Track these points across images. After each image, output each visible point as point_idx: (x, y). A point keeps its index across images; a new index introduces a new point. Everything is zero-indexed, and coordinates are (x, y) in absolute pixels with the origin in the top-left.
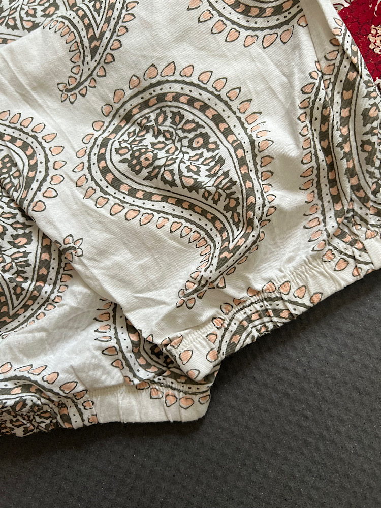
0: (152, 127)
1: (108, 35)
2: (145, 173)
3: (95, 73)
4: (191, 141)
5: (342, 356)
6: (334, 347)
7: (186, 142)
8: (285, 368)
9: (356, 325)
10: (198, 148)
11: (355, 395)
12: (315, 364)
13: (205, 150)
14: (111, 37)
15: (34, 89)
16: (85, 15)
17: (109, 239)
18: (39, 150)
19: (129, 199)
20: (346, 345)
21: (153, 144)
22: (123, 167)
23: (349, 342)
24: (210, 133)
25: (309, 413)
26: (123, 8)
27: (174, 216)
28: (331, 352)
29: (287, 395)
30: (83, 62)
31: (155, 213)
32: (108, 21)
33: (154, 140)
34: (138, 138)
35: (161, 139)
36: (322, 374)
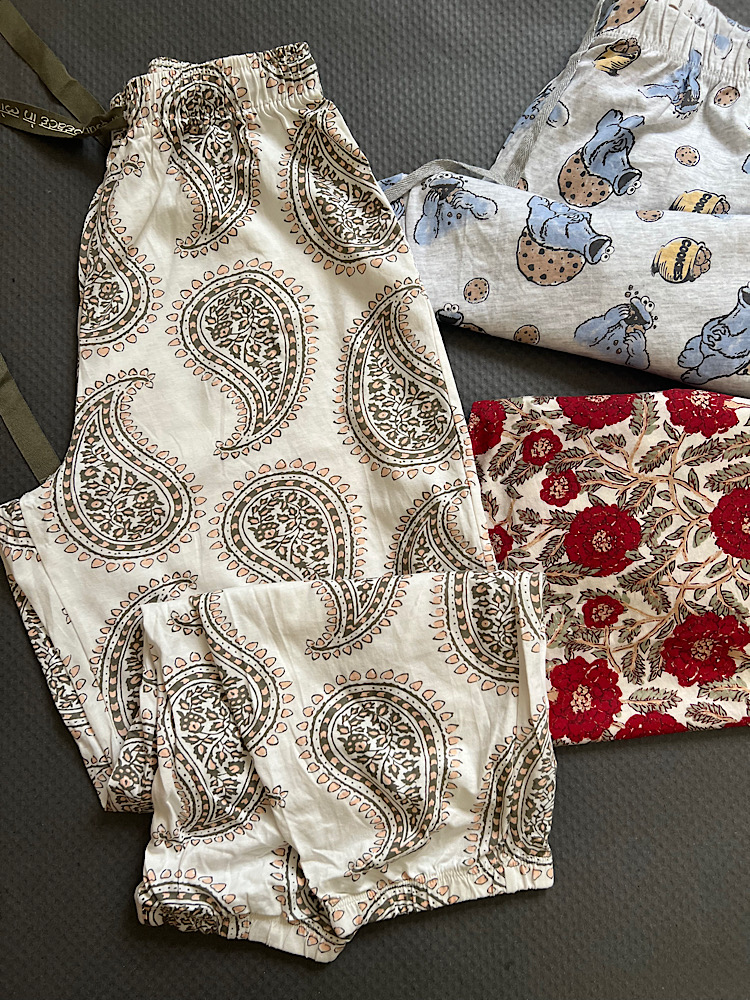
0: (373, 713)
1: (364, 627)
2: (355, 755)
3: (342, 648)
4: (400, 739)
5: (458, 949)
6: (455, 939)
7: (395, 738)
8: (410, 942)
9: (479, 927)
10: (404, 748)
11: (458, 984)
12: (435, 948)
13: (408, 752)
14: (366, 631)
15: (285, 635)
16: (351, 601)
17: (309, 801)
18: (273, 695)
19: (335, 772)
20: (465, 941)
21: (369, 729)
22: (340, 744)
23: (468, 938)
24: (417, 738)
25: (416, 986)
26: (383, 612)
27: (366, 797)
28: (451, 943)
29: (405, 965)
30: (335, 635)
31: (352, 791)
32: (368, 616)
33: (370, 725)
34: (358, 718)
35: (377, 727)
36: (438, 958)
